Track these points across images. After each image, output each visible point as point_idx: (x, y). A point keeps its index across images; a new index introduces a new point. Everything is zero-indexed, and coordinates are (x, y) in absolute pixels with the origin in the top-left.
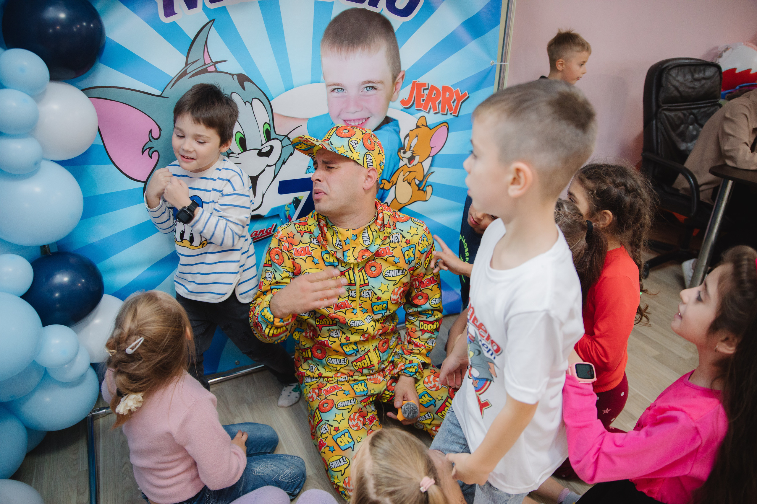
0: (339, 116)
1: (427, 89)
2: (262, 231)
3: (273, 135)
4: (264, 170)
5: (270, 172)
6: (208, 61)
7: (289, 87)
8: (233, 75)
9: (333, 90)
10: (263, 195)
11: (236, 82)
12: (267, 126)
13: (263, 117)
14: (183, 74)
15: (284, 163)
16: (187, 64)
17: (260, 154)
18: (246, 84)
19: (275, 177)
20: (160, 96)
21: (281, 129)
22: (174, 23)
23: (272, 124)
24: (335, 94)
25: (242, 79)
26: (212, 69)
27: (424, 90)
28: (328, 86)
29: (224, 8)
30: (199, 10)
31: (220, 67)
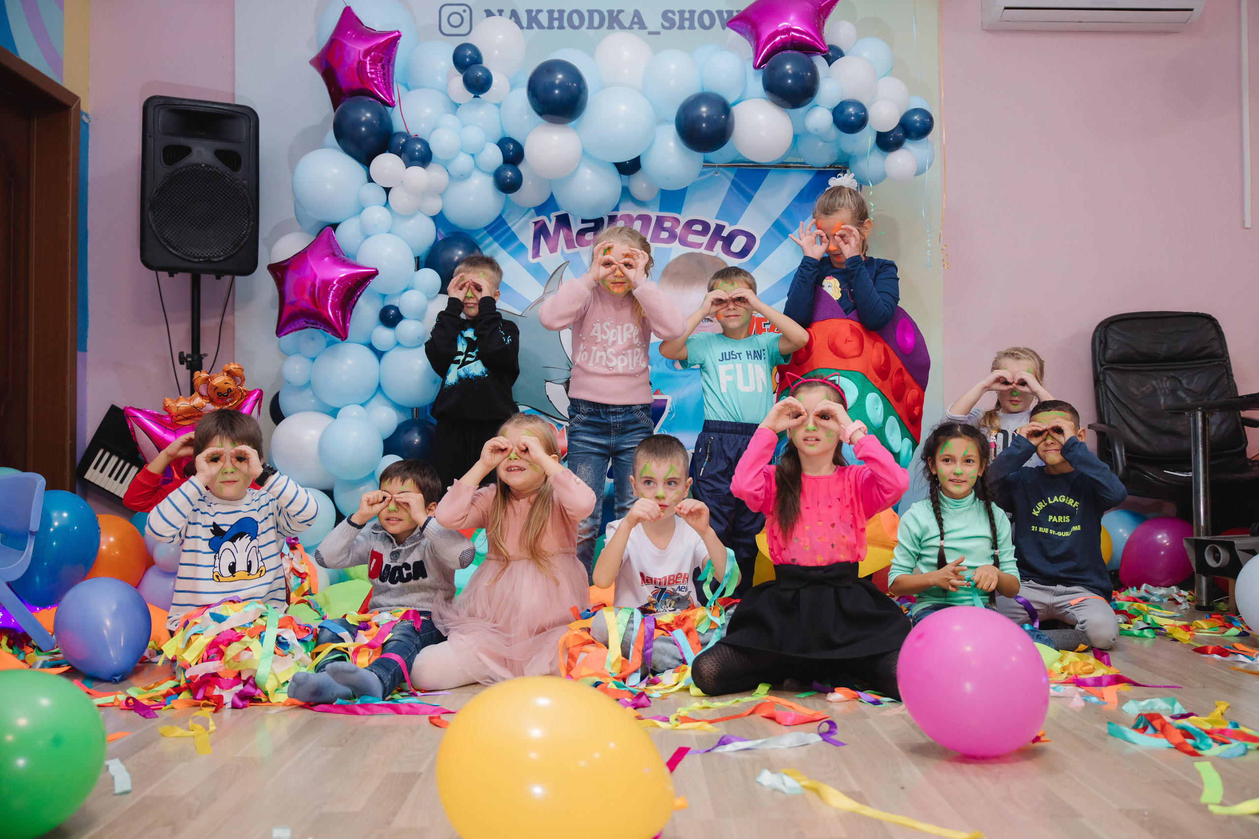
1: (769, 324)
14: (540, 300)
16: (544, 293)
20: (521, 316)
22: (538, 264)
27: (765, 324)
29: (578, 253)
30: (558, 254)
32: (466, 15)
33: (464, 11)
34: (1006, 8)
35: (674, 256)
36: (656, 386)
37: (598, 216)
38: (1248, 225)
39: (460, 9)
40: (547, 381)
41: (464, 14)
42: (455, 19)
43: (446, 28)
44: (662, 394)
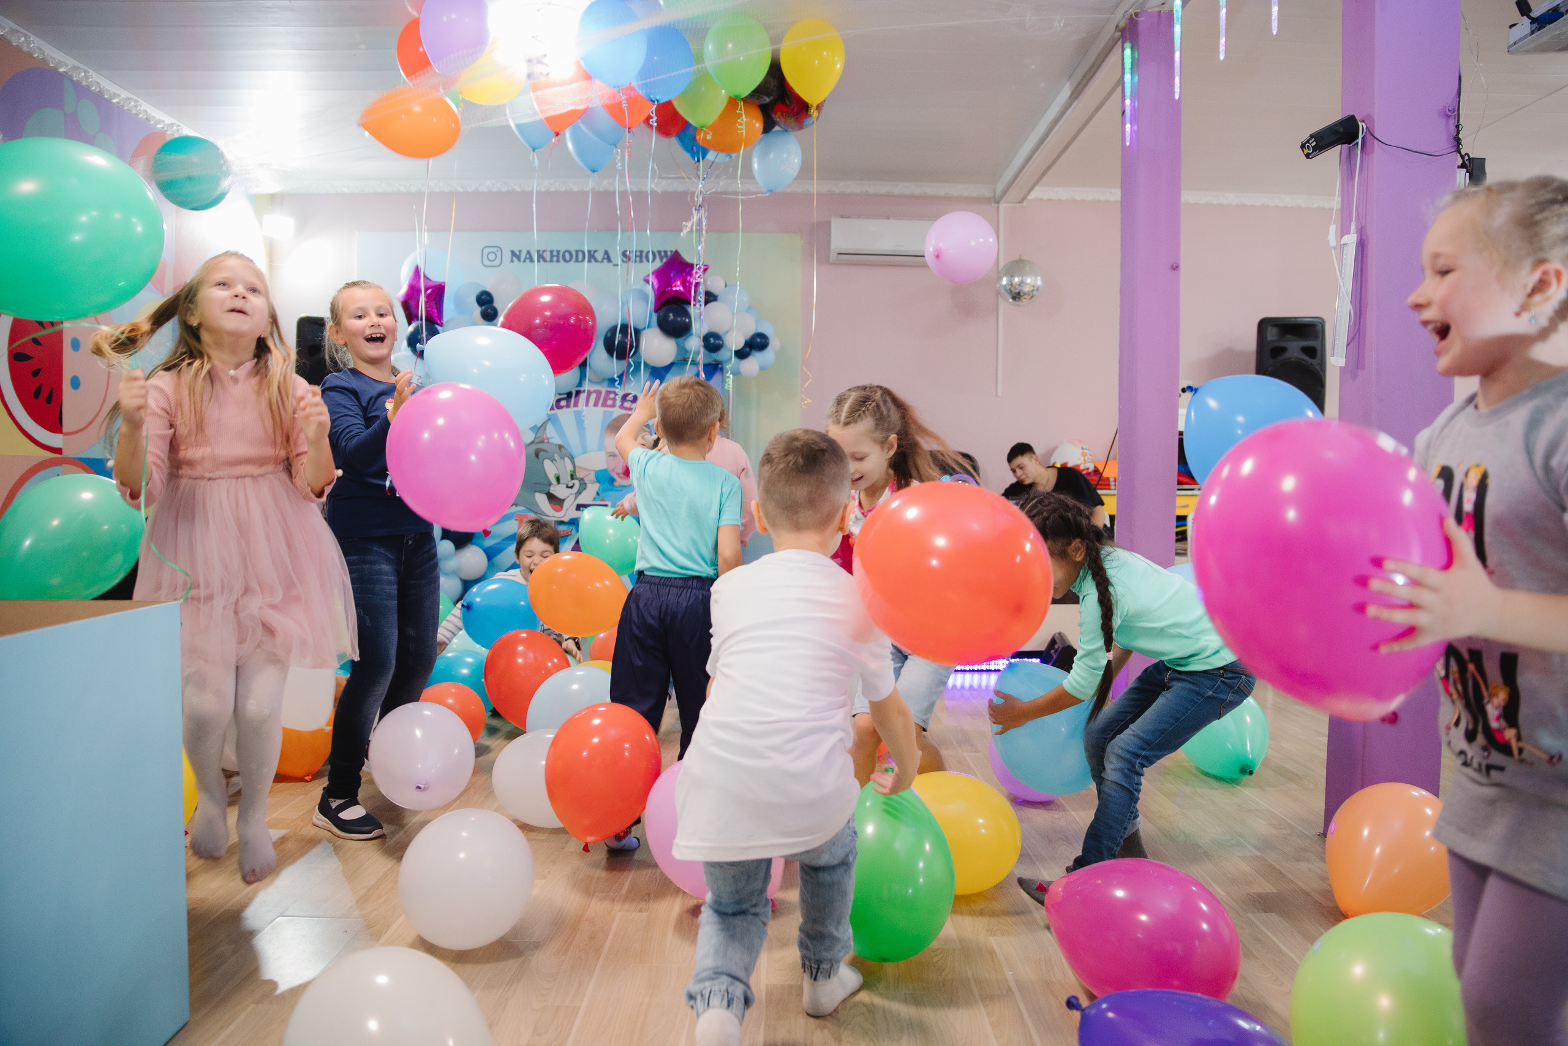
0: (613, 470)
2: (564, 531)
3: (574, 477)
4: (568, 497)
5: (573, 497)
6: (545, 438)
7: (585, 452)
8: (556, 445)
9: (610, 456)
10: (567, 510)
11: (557, 449)
12: (572, 472)
13: (570, 467)
14: (532, 443)
15: (580, 493)
16: (535, 438)
17: (567, 487)
18: (563, 450)
19: (575, 500)
21: (579, 475)
23: (574, 471)
24: (610, 457)
25: (560, 447)
26: (546, 441)
28: (607, 453)
29: (556, 414)
31: (551, 440)
32: (499, 254)
33: (497, 251)
34: (839, 254)
35: (615, 416)
36: (602, 496)
37: (567, 391)
38: (1000, 394)
39: (495, 250)
40: (536, 492)
41: (497, 253)
42: (492, 257)
43: (486, 262)
44: (605, 501)
